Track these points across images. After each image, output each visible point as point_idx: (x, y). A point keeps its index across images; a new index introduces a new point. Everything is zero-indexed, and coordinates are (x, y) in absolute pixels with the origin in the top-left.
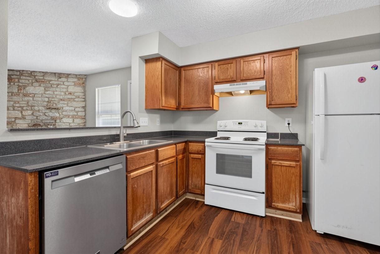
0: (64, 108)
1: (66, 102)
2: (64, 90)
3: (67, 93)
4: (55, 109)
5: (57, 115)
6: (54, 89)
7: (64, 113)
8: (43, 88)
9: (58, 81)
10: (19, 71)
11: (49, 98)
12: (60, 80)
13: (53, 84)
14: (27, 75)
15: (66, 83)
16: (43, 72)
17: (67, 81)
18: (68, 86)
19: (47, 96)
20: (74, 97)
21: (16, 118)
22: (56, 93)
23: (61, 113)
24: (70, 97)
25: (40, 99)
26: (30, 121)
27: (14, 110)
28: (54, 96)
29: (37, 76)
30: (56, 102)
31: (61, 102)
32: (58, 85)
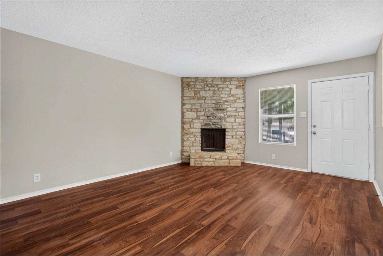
0: (228, 109)
1: (229, 104)
2: (228, 93)
3: (230, 95)
4: (221, 110)
5: (222, 115)
6: (220, 92)
7: (228, 114)
8: (212, 92)
9: (223, 84)
10: (195, 78)
11: (216, 100)
12: (225, 83)
13: (220, 88)
14: (200, 81)
15: (230, 86)
16: (212, 78)
17: (231, 84)
18: (231, 89)
19: (215, 98)
20: (235, 99)
21: (192, 119)
22: (222, 96)
23: (225, 114)
24: (232, 98)
25: (209, 102)
26: (202, 120)
27: (191, 111)
28: (221, 99)
29: (208, 81)
30: (222, 104)
31: (226, 103)
32: (223, 88)
